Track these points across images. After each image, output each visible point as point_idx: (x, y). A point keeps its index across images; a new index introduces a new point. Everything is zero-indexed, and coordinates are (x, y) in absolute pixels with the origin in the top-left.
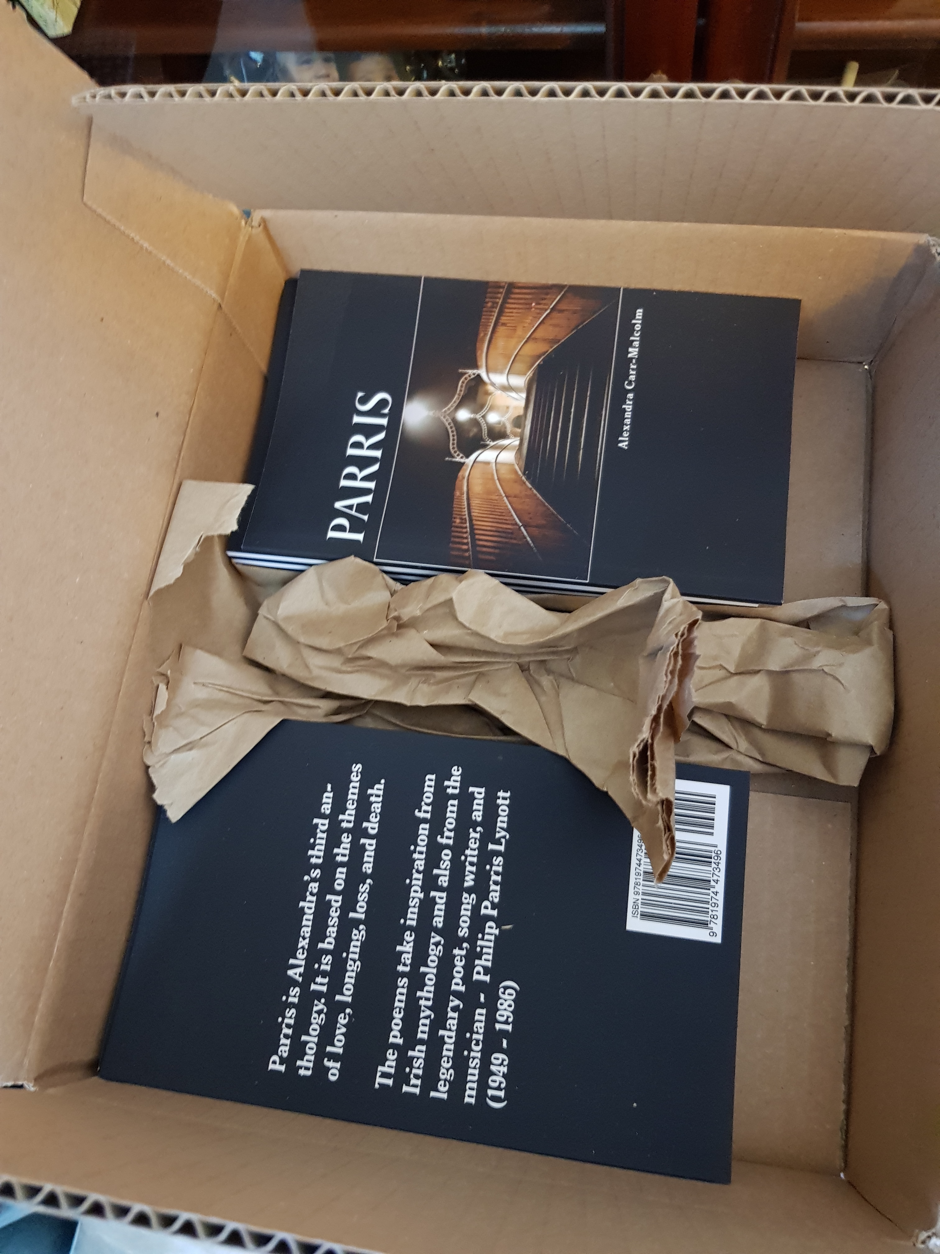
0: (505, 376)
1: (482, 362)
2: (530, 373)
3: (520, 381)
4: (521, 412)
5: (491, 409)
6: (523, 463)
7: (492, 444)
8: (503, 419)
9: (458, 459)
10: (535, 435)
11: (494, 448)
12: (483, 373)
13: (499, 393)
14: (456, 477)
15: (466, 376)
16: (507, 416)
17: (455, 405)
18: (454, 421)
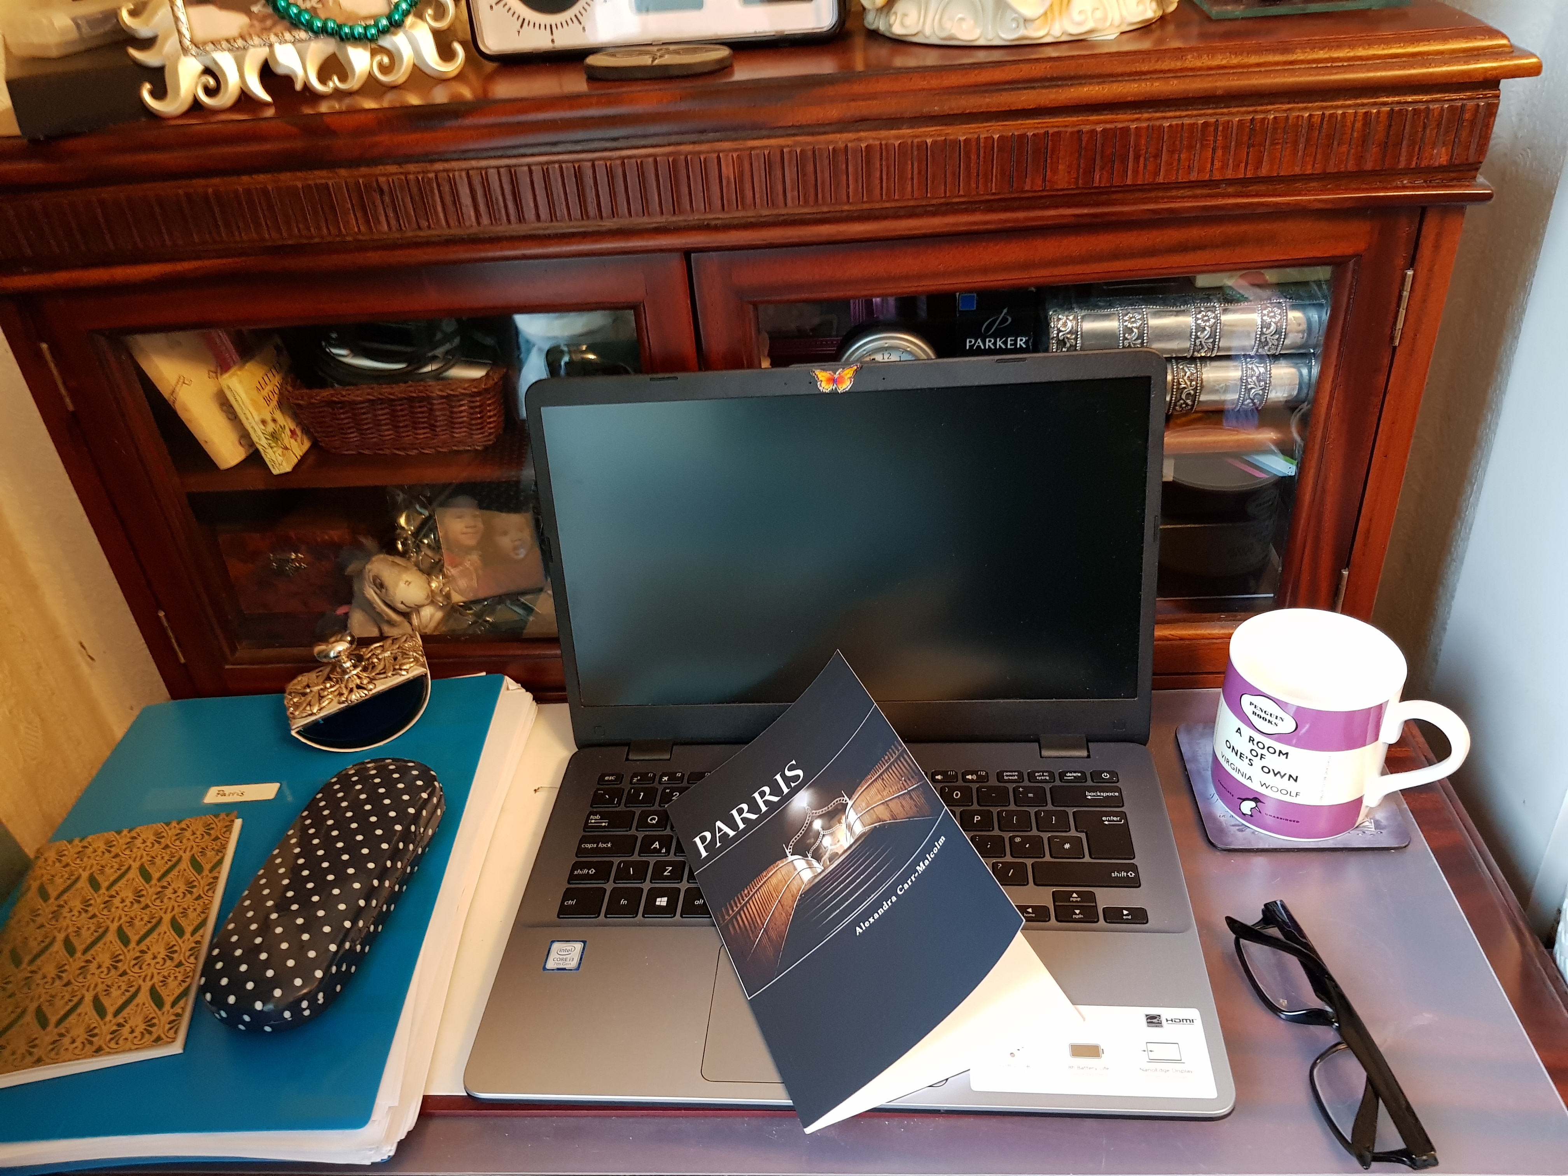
0: (857, 817)
1: (855, 797)
2: (868, 828)
3: (859, 829)
4: (840, 853)
5: (832, 834)
6: (808, 887)
7: (810, 858)
8: (830, 848)
9: (787, 851)
10: (831, 875)
11: (808, 862)
12: (850, 803)
13: (844, 826)
14: (775, 862)
15: (842, 798)
16: (833, 847)
17: (821, 813)
18: (811, 824)
